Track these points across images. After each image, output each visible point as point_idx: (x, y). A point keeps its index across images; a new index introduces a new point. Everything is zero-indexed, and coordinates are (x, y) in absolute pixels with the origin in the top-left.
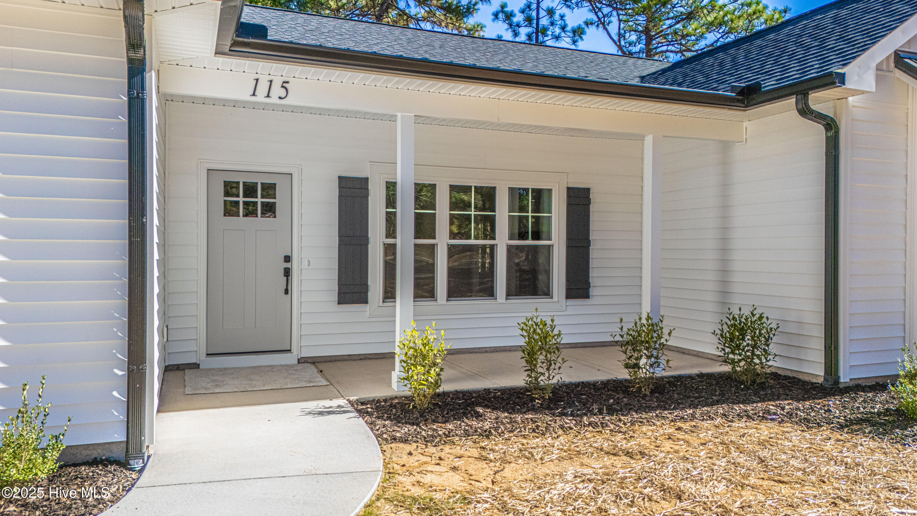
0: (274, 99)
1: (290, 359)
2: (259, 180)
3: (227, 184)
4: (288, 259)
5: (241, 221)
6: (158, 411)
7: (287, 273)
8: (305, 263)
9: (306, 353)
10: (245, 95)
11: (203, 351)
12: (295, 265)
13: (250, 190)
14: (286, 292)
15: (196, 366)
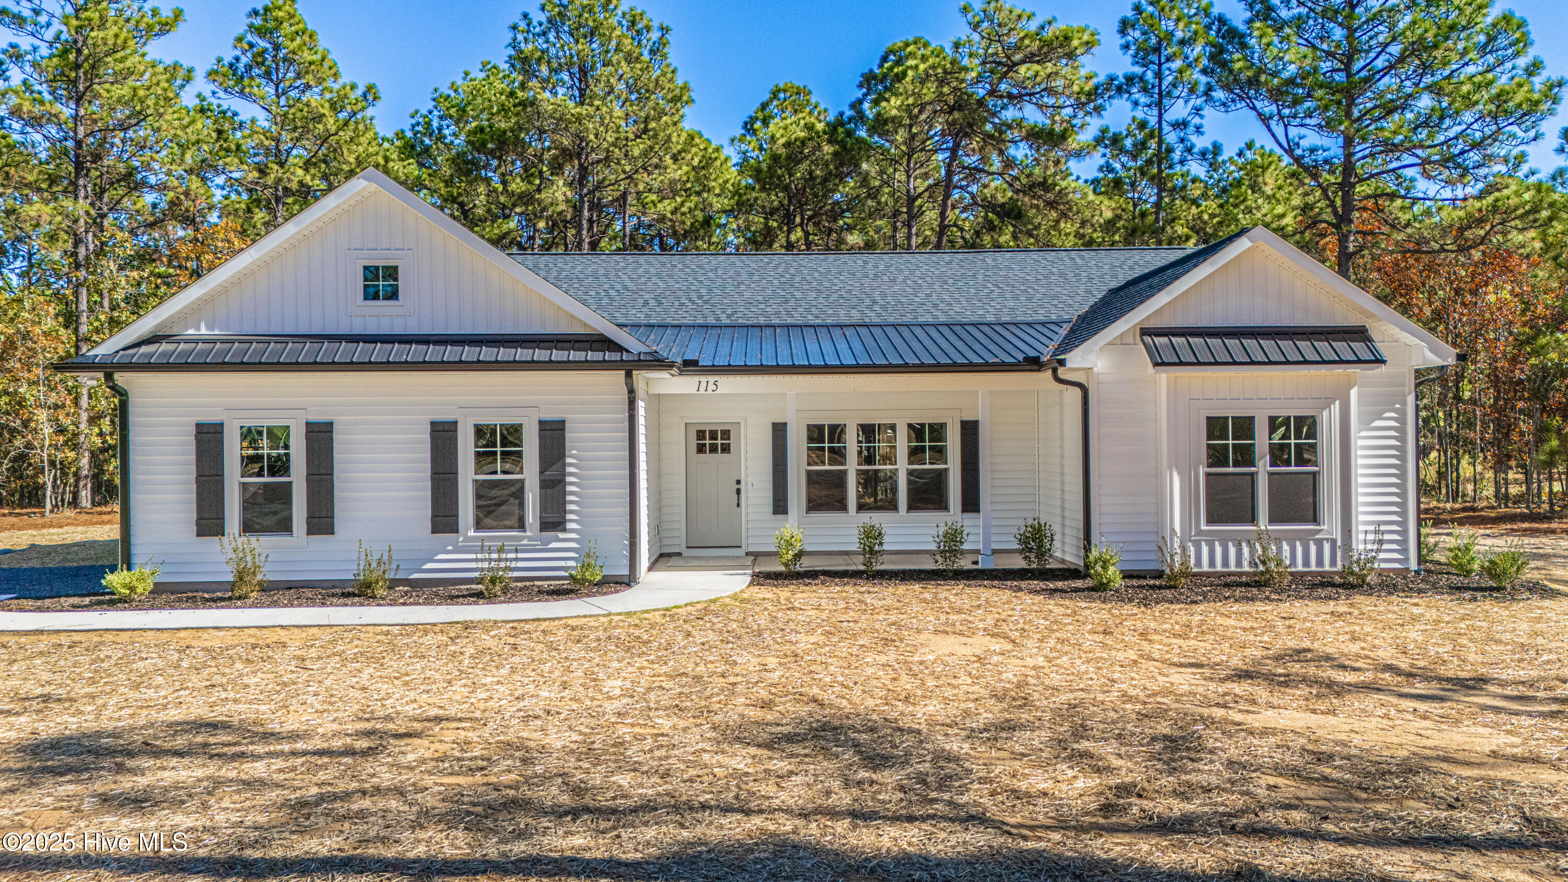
0: (710, 391)
1: (741, 552)
2: (719, 428)
3: (699, 432)
4: (738, 482)
5: (708, 457)
6: (650, 569)
7: (738, 492)
8: (750, 485)
9: (750, 550)
10: (694, 391)
11: (684, 545)
12: (743, 486)
13: (713, 435)
14: (738, 505)
15: (679, 554)
